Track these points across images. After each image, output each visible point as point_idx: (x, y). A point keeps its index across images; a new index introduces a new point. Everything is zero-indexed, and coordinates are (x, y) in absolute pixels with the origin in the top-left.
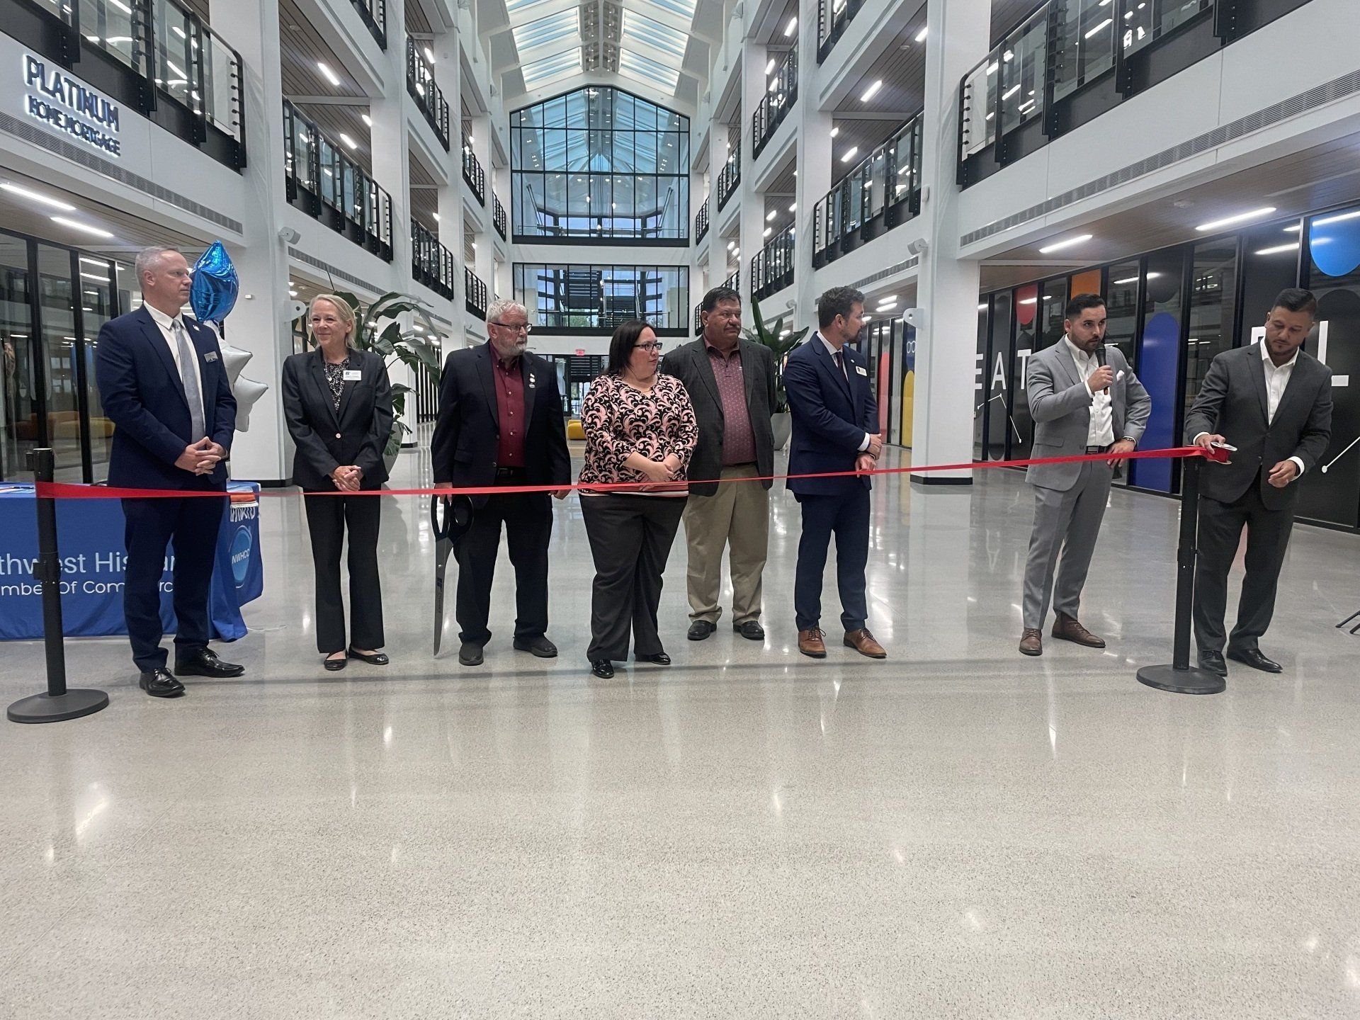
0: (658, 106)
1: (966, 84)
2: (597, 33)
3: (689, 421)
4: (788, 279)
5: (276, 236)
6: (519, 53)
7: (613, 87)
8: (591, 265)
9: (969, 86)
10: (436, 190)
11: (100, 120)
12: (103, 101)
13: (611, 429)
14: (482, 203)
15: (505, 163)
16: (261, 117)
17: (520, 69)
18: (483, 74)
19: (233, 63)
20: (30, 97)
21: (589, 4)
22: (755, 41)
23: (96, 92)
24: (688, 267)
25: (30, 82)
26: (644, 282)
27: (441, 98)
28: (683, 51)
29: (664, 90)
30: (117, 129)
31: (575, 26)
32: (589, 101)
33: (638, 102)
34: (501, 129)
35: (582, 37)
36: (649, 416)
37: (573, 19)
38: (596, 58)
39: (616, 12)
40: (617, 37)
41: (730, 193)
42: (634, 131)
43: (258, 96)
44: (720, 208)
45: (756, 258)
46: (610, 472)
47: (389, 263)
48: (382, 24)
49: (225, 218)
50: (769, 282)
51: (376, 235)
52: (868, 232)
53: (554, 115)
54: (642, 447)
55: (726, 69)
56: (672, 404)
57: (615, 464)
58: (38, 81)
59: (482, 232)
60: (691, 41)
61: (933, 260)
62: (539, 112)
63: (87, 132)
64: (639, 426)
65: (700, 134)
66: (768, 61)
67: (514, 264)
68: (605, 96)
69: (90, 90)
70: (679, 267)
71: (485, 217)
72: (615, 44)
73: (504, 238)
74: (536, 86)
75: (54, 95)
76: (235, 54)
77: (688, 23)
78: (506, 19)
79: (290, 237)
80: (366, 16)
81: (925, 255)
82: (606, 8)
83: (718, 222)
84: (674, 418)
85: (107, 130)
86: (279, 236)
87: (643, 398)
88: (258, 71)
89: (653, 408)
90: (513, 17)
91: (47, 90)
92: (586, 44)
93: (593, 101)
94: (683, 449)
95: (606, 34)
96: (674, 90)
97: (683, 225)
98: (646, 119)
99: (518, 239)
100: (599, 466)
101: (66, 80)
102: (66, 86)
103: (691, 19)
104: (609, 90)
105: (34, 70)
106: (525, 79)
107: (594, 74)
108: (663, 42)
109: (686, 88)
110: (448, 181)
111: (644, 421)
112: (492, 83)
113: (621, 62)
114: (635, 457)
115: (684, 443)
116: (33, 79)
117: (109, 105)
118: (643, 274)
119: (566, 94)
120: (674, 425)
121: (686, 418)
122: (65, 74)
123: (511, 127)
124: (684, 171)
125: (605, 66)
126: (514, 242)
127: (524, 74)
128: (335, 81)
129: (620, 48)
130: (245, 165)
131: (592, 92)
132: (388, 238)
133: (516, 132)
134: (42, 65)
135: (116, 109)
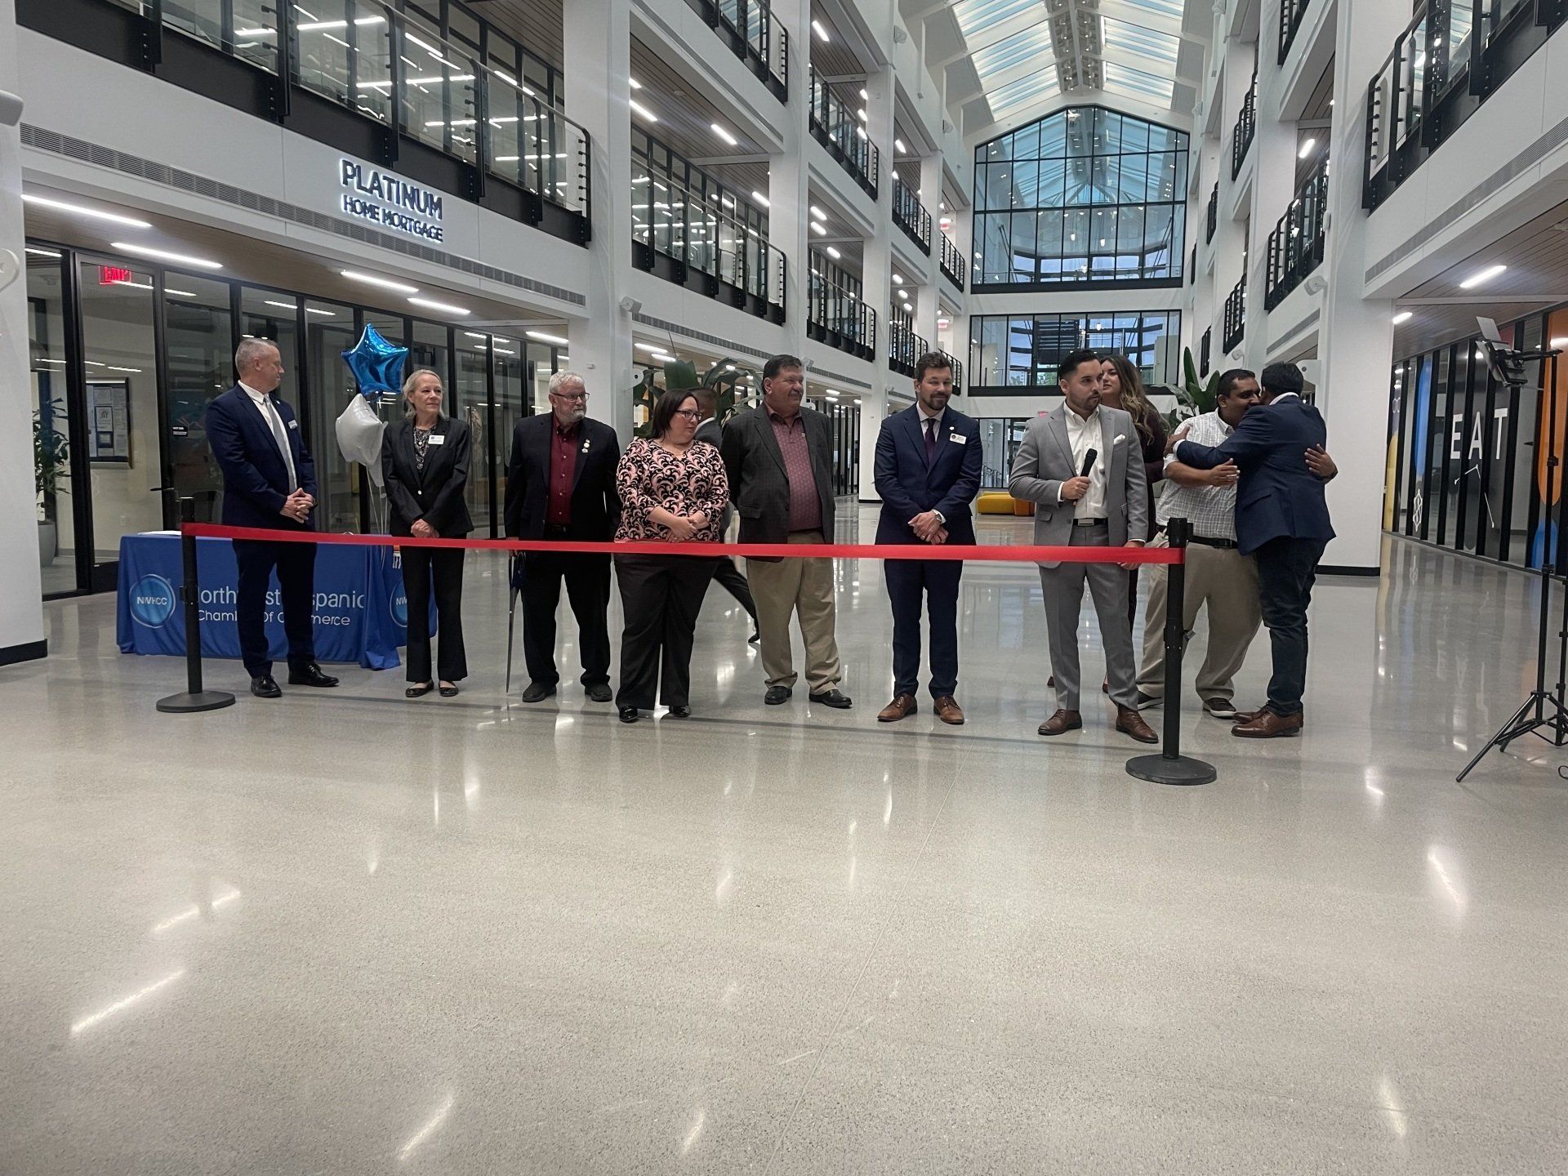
0: (1150, 122)
1: (1377, 85)
2: (1072, 47)
3: (720, 485)
5: (617, 306)
6: (982, 81)
7: (1095, 106)
8: (1060, 314)
9: (1379, 89)
10: (862, 242)
11: (422, 210)
12: (425, 193)
13: (641, 486)
15: (965, 204)
16: (606, 192)
17: (984, 96)
18: (932, 106)
19: (581, 141)
20: (346, 197)
21: (1060, 16)
22: (1239, 41)
23: (417, 185)
24: (1180, 311)
25: (345, 182)
26: (1140, 330)
28: (1176, 56)
29: (1158, 103)
30: (440, 217)
31: (1045, 43)
32: (1070, 124)
33: (1125, 119)
34: (959, 167)
35: (1055, 52)
36: (677, 477)
37: (1043, 35)
38: (1075, 76)
39: (1093, 20)
40: (1097, 49)
42: (1120, 155)
43: (604, 170)
44: (1209, 238)
46: (638, 528)
47: (780, 325)
48: (784, 76)
49: (564, 292)
51: (763, 297)
53: (1025, 146)
54: (668, 504)
55: (1214, 77)
56: (702, 467)
57: (641, 518)
58: (354, 181)
59: (926, 284)
60: (1183, 45)
61: (1331, 301)
62: (1008, 143)
63: (406, 222)
64: (666, 485)
67: (971, 316)
68: (1086, 117)
69: (411, 184)
70: (1168, 311)
71: (930, 267)
72: (1096, 57)
73: (961, 288)
75: (371, 193)
76: (585, 131)
77: (1177, 23)
78: (962, 45)
79: (630, 307)
80: (762, 72)
81: (1325, 295)
82: (1081, 16)
83: (1205, 257)
84: (702, 480)
85: (431, 220)
86: (621, 306)
87: (674, 459)
88: (604, 146)
89: (682, 469)
90: (971, 42)
91: (364, 189)
92: (1060, 61)
93: (1073, 124)
94: (711, 508)
95: (1083, 48)
96: (1170, 103)
97: (1177, 262)
98: (1135, 137)
99: (976, 289)
100: (629, 523)
101: (385, 178)
102: (385, 183)
103: (1181, 18)
104: (1093, 110)
105: (350, 172)
106: (992, 108)
107: (1074, 94)
108: (1149, 48)
109: (1183, 98)
110: (874, 233)
111: (671, 481)
112: (946, 118)
113: (1105, 76)
114: (659, 511)
115: (713, 503)
116: (349, 180)
117: (432, 196)
118: (1141, 321)
119: (1040, 120)
120: (702, 486)
121: (718, 482)
122: (383, 172)
123: (976, 163)
124: (1180, 197)
125: (1087, 83)
126: (973, 292)
127: (990, 102)
128: (731, 141)
129: (1101, 61)
130: (590, 240)
131: (1072, 115)
132: (782, 299)
133: (981, 168)
134: (359, 167)
135: (440, 199)
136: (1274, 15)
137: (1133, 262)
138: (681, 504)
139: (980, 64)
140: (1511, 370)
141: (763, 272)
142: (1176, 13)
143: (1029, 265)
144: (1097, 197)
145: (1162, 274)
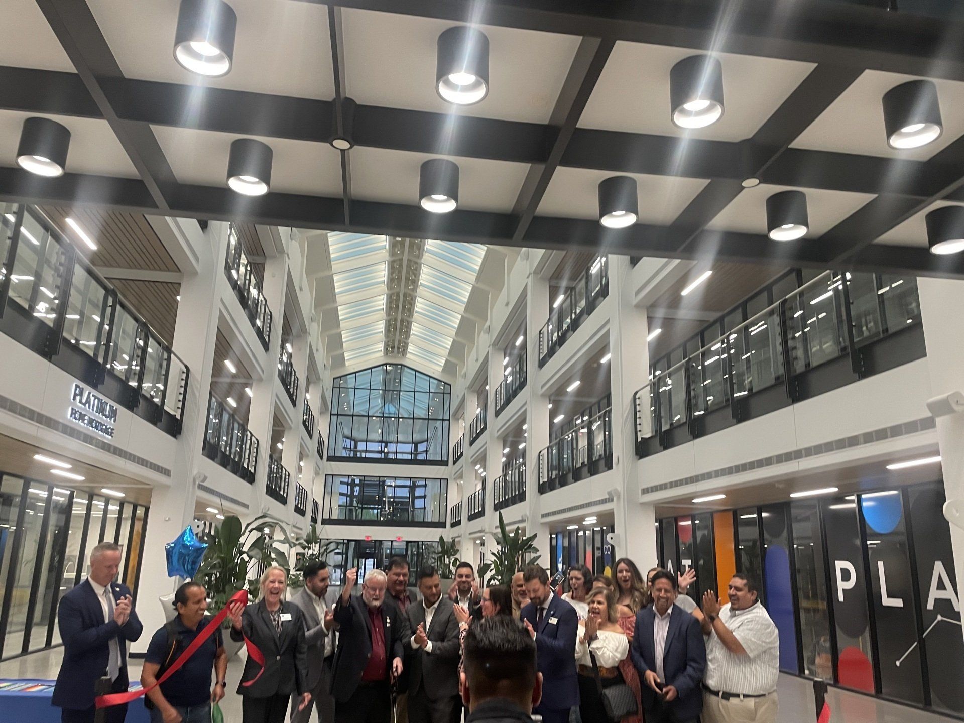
0: (430, 377)
1: (637, 397)
2: (395, 335)
4: (521, 497)
5: (192, 476)
6: (344, 344)
7: (402, 365)
8: (380, 477)
11: (107, 417)
12: (110, 405)
14: (311, 437)
15: (327, 409)
16: (195, 403)
17: (343, 355)
18: (321, 358)
19: (183, 372)
20: (72, 409)
21: (392, 319)
24: (447, 479)
25: (74, 399)
27: (295, 375)
28: (449, 347)
29: (436, 367)
30: (115, 421)
31: (381, 330)
32: (386, 372)
33: (417, 374)
34: (327, 389)
35: (385, 336)
37: (381, 326)
38: (393, 348)
39: (408, 324)
40: (408, 337)
41: (478, 435)
42: (415, 391)
43: (195, 390)
44: (471, 443)
45: (498, 480)
47: (251, 484)
48: (268, 337)
50: (507, 497)
51: (246, 467)
52: (577, 476)
53: (362, 381)
55: (477, 360)
58: (78, 398)
59: (309, 456)
60: (454, 342)
61: (624, 502)
62: (353, 377)
63: (99, 426)
65: (458, 396)
66: (505, 358)
67: (326, 475)
68: (396, 370)
69: (105, 400)
70: (441, 479)
71: (313, 445)
72: (406, 341)
73: (321, 458)
74: (352, 363)
75: (85, 406)
76: (186, 367)
77: (453, 332)
78: (339, 326)
79: (202, 478)
80: (259, 333)
81: (619, 498)
82: (403, 321)
83: (469, 452)
85: (110, 423)
86: (194, 477)
88: (198, 377)
90: (343, 325)
91: (82, 403)
92: (387, 340)
93: (388, 373)
95: (400, 335)
96: (442, 368)
97: (445, 451)
98: (423, 384)
99: (330, 459)
101: (93, 396)
103: (455, 330)
104: (399, 366)
105: (77, 392)
106: (346, 359)
107: (391, 357)
108: (435, 341)
109: (449, 367)
110: (292, 425)
112: (325, 362)
113: (409, 350)
116: (76, 397)
117: (113, 407)
119: (371, 368)
122: (94, 392)
123: (334, 387)
124: (447, 417)
125: (398, 353)
126: (327, 461)
127: (346, 355)
129: (408, 344)
130: (180, 433)
131: (388, 368)
132: (253, 467)
133: (336, 390)
134: (83, 388)
135: (116, 409)
137: (409, 448)
139: (345, 336)
141: (248, 451)
145: (431, 458)
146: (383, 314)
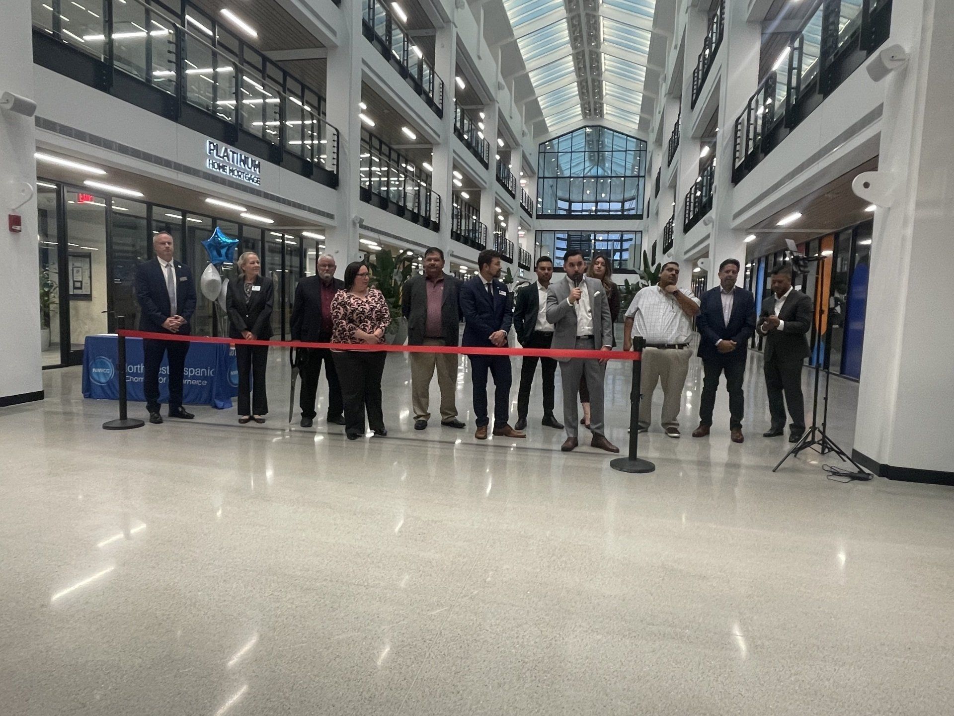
0: (627, 135)
1: (740, 121)
2: (588, 96)
3: (386, 314)
6: (543, 111)
7: (600, 126)
9: (740, 124)
10: (480, 191)
11: (250, 168)
12: (252, 159)
13: (347, 318)
14: (513, 196)
15: (535, 174)
16: (346, 160)
17: (544, 121)
18: (517, 123)
19: (334, 134)
20: (210, 160)
21: (583, 80)
23: (248, 155)
24: (642, 232)
25: (210, 153)
26: (621, 241)
27: (484, 140)
28: (640, 103)
29: (632, 126)
30: (259, 172)
31: (575, 93)
32: (587, 135)
33: (615, 133)
34: (530, 154)
35: (580, 98)
37: (574, 89)
38: (590, 111)
39: (599, 83)
40: (601, 98)
42: (612, 151)
46: (347, 340)
47: (437, 232)
48: (441, 105)
49: (323, 212)
51: (428, 217)
53: (564, 145)
54: (363, 327)
56: (377, 304)
57: (349, 336)
58: (215, 152)
59: (513, 214)
60: (644, 97)
62: (556, 143)
63: (241, 174)
64: (361, 316)
65: (650, 151)
67: (536, 231)
68: (596, 132)
69: (244, 154)
70: (636, 232)
72: (601, 102)
73: (531, 216)
74: (554, 129)
75: (223, 158)
76: (336, 129)
77: (641, 86)
78: (533, 93)
79: (361, 219)
80: (430, 102)
82: (593, 81)
84: (377, 311)
85: (254, 173)
86: (353, 220)
87: (362, 302)
90: (537, 91)
91: (219, 156)
92: (583, 102)
95: (594, 96)
96: (637, 126)
97: (640, 207)
98: (620, 143)
99: (539, 217)
101: (231, 151)
102: (231, 154)
103: (643, 84)
104: (599, 128)
105: (212, 147)
106: (548, 125)
107: (589, 119)
108: (627, 98)
109: (644, 124)
110: (487, 186)
111: (363, 314)
113: (605, 111)
114: (359, 332)
116: (212, 151)
117: (255, 161)
118: (622, 237)
119: (572, 132)
122: (230, 148)
123: (539, 153)
124: (642, 174)
126: (537, 219)
127: (547, 122)
128: (412, 136)
129: (603, 104)
131: (588, 130)
132: (438, 219)
133: (542, 155)
134: (217, 145)
135: (259, 163)
136: (689, 84)
137: (618, 206)
138: (370, 326)
139: (542, 102)
140: (802, 266)
141: (428, 205)
142: (641, 81)
143: (565, 205)
144: (600, 172)
145: (633, 212)
146: (573, 76)
